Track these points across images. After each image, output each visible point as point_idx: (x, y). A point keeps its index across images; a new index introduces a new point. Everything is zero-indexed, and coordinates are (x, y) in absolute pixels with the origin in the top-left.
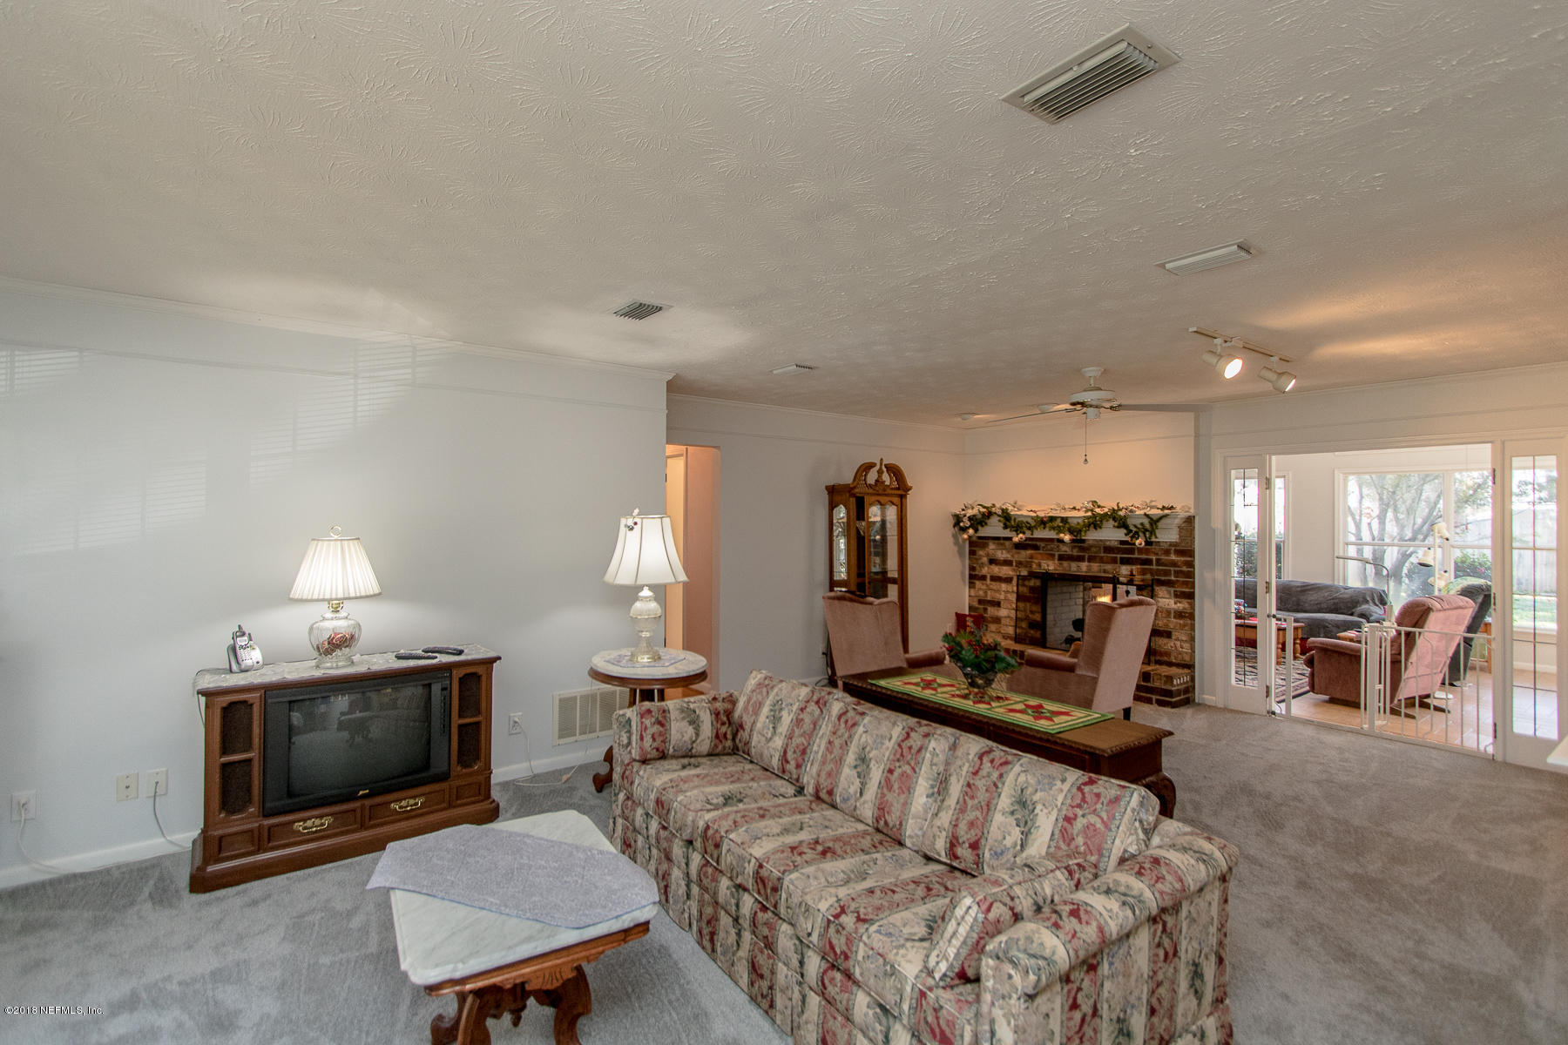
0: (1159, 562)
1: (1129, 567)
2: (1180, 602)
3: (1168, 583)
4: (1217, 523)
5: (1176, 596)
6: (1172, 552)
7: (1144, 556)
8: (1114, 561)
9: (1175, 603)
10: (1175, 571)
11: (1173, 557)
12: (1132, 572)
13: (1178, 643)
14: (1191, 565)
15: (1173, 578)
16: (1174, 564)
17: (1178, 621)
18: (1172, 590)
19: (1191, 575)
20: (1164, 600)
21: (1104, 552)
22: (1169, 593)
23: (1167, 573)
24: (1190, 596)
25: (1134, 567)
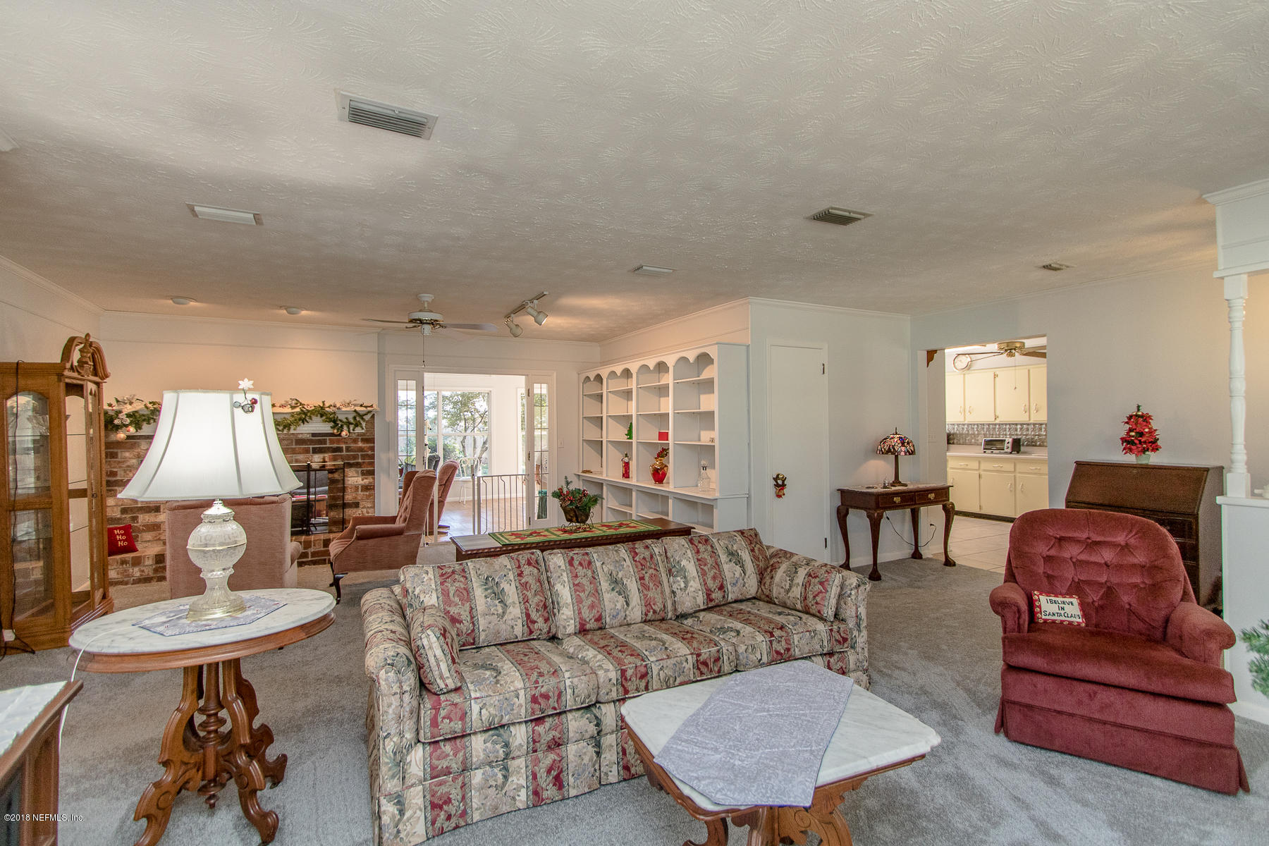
0: (348, 449)
1: (322, 456)
2: (366, 479)
3: (358, 465)
4: (389, 418)
5: (363, 474)
6: (360, 440)
7: (335, 445)
8: (307, 451)
9: (362, 480)
10: (362, 455)
11: (360, 444)
12: (324, 458)
13: (365, 510)
14: (373, 449)
15: (360, 461)
16: (361, 449)
17: (365, 493)
18: (360, 470)
19: (372, 457)
20: (353, 478)
21: (296, 445)
22: (357, 472)
23: (355, 457)
24: (372, 473)
25: (326, 455)
